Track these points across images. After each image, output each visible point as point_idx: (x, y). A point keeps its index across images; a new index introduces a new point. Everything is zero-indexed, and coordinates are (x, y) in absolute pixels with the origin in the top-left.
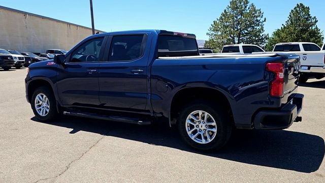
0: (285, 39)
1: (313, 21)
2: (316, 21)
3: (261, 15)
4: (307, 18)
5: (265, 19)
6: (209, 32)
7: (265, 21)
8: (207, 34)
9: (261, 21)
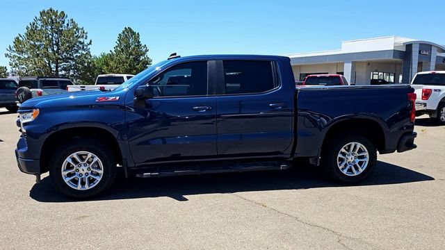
0: (115, 69)
1: (144, 50)
2: (147, 51)
3: (84, 35)
4: (138, 46)
5: (91, 41)
6: (9, 53)
7: (90, 43)
8: (6, 55)
9: (86, 43)
